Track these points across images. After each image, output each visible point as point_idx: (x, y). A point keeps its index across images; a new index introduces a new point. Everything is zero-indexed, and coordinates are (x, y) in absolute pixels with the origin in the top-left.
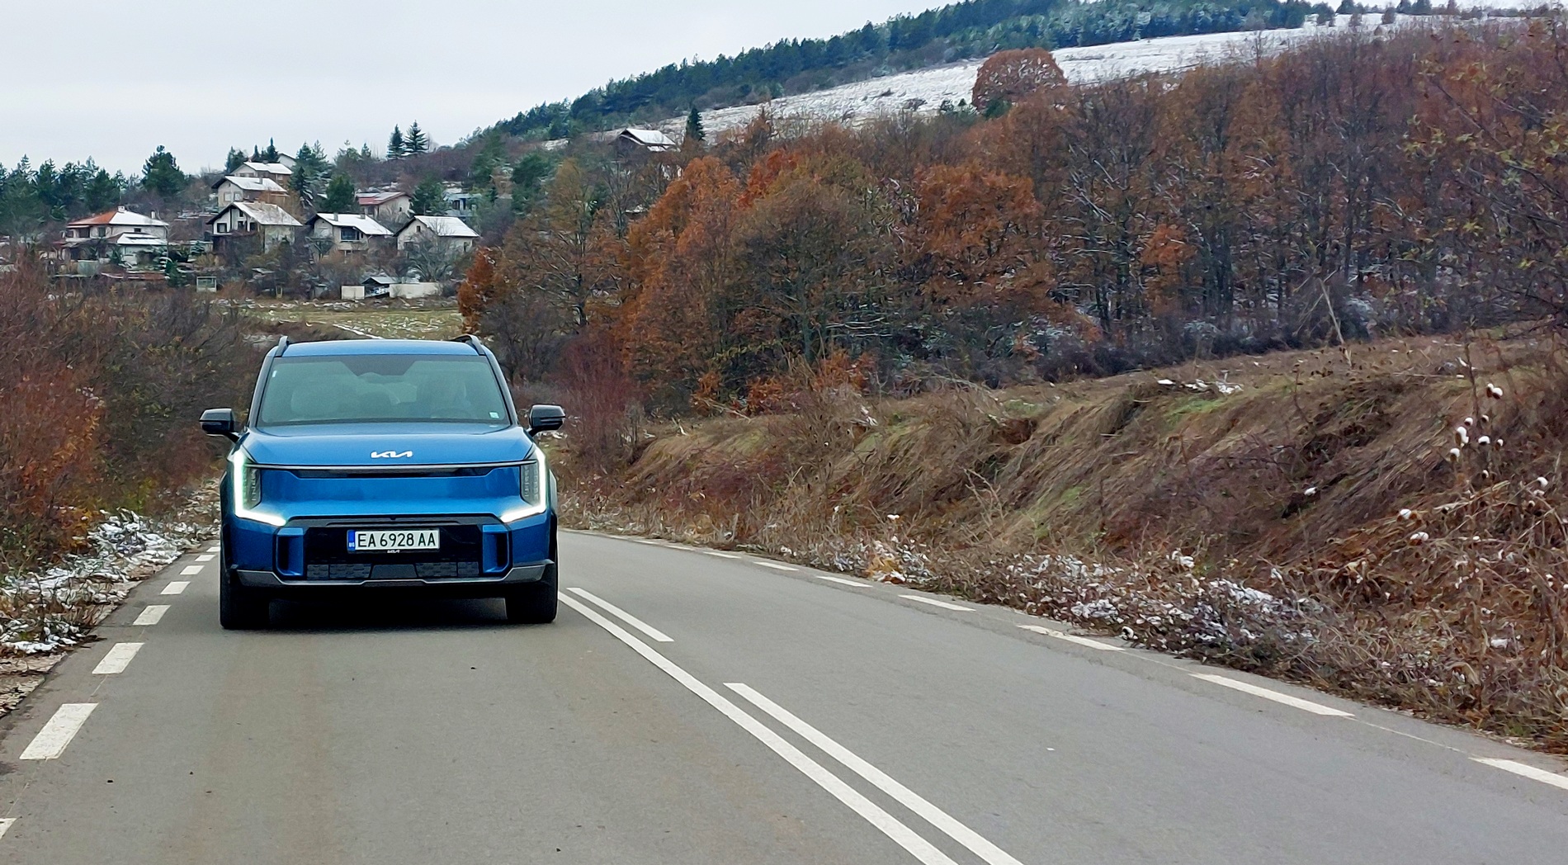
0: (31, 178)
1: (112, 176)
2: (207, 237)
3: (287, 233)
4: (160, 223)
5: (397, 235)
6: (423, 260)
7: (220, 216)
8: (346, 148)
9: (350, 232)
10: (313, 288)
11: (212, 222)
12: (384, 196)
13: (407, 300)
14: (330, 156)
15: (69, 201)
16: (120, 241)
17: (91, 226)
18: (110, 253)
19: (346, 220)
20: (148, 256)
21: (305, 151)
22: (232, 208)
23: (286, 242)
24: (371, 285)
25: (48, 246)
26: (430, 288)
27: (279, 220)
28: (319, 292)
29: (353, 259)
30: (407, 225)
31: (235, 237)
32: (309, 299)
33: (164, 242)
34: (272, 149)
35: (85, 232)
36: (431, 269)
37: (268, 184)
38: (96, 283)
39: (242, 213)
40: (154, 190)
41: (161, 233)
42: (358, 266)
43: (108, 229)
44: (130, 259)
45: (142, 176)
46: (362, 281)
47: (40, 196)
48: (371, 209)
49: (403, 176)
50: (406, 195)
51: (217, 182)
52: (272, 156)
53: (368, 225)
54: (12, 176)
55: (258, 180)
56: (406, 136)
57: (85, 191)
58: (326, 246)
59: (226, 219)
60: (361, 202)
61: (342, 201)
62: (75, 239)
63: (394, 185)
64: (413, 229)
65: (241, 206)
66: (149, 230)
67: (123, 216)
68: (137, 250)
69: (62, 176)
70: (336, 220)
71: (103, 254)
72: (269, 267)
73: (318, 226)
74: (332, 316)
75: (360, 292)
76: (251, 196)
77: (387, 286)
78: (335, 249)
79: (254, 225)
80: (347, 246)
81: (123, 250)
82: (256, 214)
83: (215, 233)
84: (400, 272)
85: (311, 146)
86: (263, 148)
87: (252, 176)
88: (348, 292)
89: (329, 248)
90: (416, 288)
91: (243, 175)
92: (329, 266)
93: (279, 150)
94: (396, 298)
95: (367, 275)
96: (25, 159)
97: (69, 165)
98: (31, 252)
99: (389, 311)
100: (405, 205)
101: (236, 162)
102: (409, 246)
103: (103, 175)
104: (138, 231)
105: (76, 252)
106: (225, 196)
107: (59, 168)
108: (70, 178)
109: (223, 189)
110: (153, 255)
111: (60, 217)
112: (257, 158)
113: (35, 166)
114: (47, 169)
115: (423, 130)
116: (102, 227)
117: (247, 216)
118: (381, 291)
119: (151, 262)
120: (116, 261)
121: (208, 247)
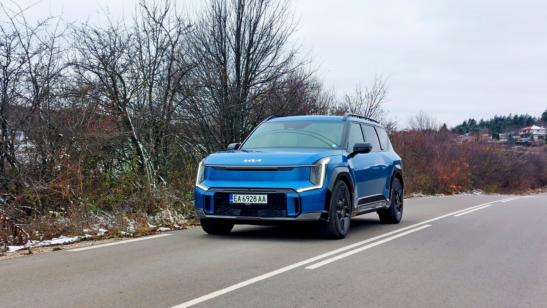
0: (512, 118)
1: (533, 117)
4: (544, 129)
15: (521, 124)
16: (533, 133)
17: (526, 130)
18: (531, 136)
20: (540, 137)
25: (514, 135)
33: (545, 133)
35: (525, 131)
38: (527, 144)
40: (543, 121)
41: (544, 131)
43: (530, 130)
44: (536, 138)
45: (541, 117)
47: (514, 123)
54: (508, 118)
57: (526, 121)
62: (522, 133)
66: (541, 131)
67: (534, 127)
68: (538, 135)
69: (520, 118)
71: (529, 136)
81: (534, 136)
96: (511, 114)
97: (522, 115)
98: (510, 136)
103: (530, 117)
104: (538, 131)
105: (522, 136)
107: (519, 116)
108: (522, 118)
110: (542, 137)
111: (519, 128)
113: (513, 116)
114: (516, 116)
116: (529, 130)
119: (541, 138)
120: (532, 138)
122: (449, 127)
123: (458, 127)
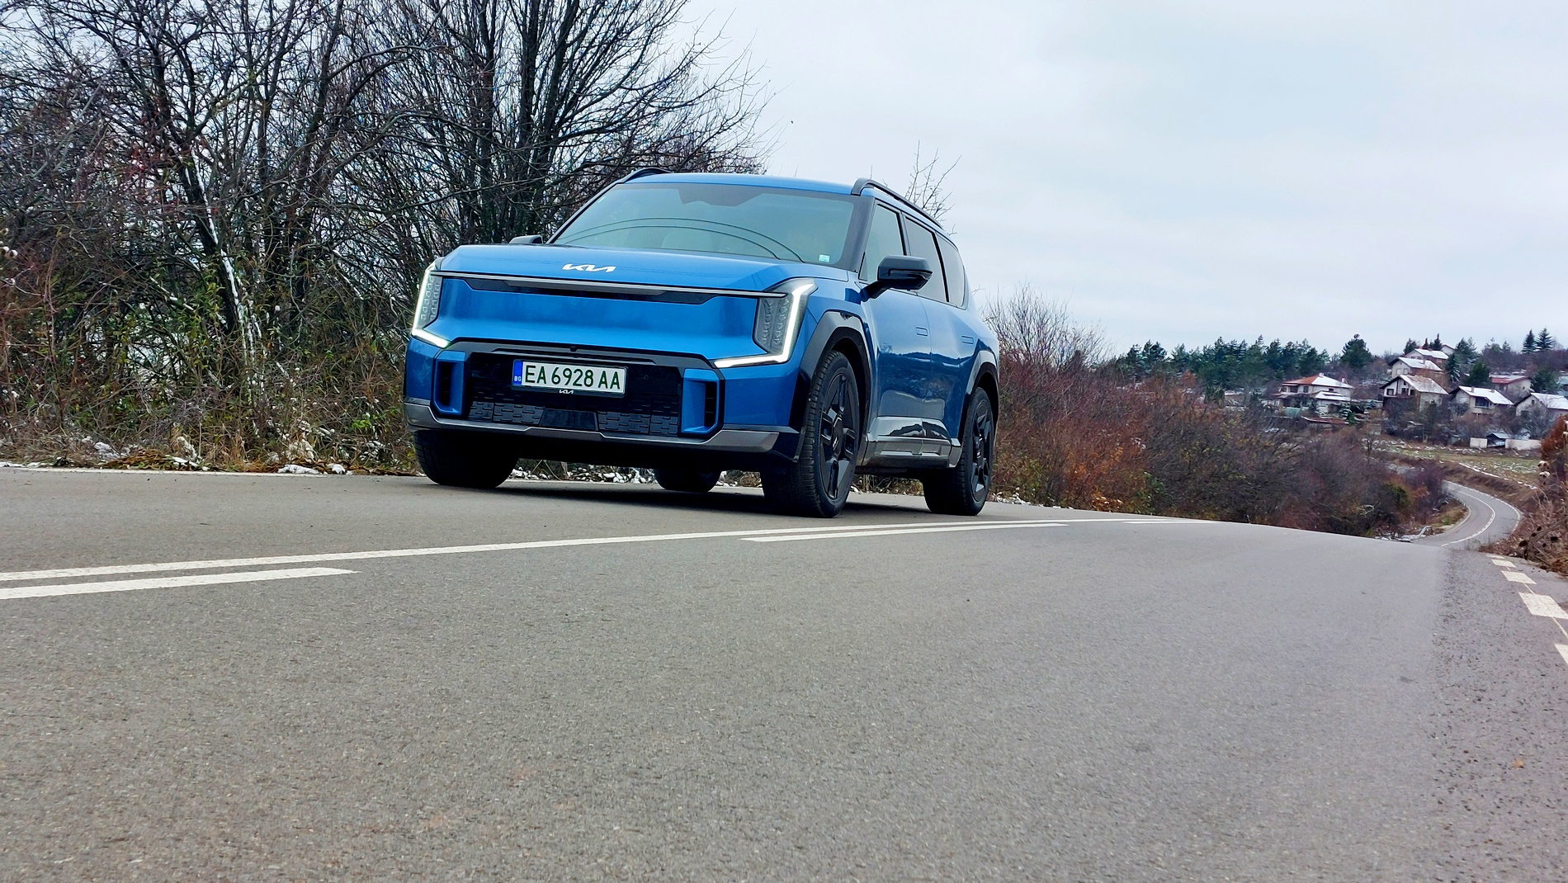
0: (1264, 351)
1: (1319, 353)
2: (1380, 398)
3: (1436, 399)
4: (1346, 386)
5: (1516, 405)
6: (1533, 424)
7: (1390, 383)
8: (1491, 344)
9: (1481, 401)
10: (1450, 437)
11: (1384, 387)
12: (1512, 378)
13: (1517, 451)
14: (1479, 348)
15: (1287, 367)
16: (1318, 396)
17: (1299, 385)
18: (1310, 403)
19: (1480, 392)
20: (1336, 407)
21: (1462, 345)
22: (1398, 379)
23: (1434, 404)
24: (1492, 439)
25: (1266, 397)
26: (1536, 444)
27: (1431, 389)
28: (1454, 440)
29: (1481, 420)
30: (1525, 399)
31: (1398, 398)
32: (1446, 445)
33: (1348, 399)
34: (1437, 341)
35: (1294, 388)
36: (1538, 430)
37: (1429, 364)
38: (1297, 424)
39: (1405, 383)
40: (1347, 364)
41: (1347, 393)
42: (1484, 425)
43: (1310, 388)
44: (1323, 409)
45: (1342, 354)
46: (1485, 435)
47: (1268, 364)
48: (1501, 387)
49: (1531, 366)
50: (1529, 378)
51: (1393, 361)
52: (1437, 346)
53: (1496, 397)
54: (1251, 349)
55: (1422, 361)
56: (1537, 338)
57: (1299, 361)
58: (1463, 409)
59: (1393, 386)
60: (1494, 381)
61: (1479, 378)
62: (1287, 393)
63: (1523, 371)
64: (1528, 402)
65: (1405, 378)
66: (1338, 390)
67: (1322, 380)
68: (1330, 403)
69: (1284, 351)
70: (1472, 391)
71: (1305, 404)
72: (1420, 421)
73: (1459, 395)
74: (1460, 457)
75: (1483, 443)
76: (1414, 371)
77: (1504, 440)
78: (1469, 412)
79: (1413, 392)
80: (1478, 411)
81: (1319, 403)
82: (1416, 384)
83: (1385, 395)
84: (1515, 431)
85: (1466, 340)
86: (1431, 340)
87: (1419, 358)
88: (1474, 442)
89: (1465, 411)
90: (1525, 443)
91: (1413, 358)
92: (1463, 423)
93: (1442, 342)
94: (1510, 449)
95: (1490, 431)
96: (1260, 338)
97: (1290, 344)
98: (1254, 398)
99: (1501, 457)
100: (1527, 385)
101: (1410, 348)
102: (1524, 414)
103: (1313, 351)
104: (1331, 390)
105: (1286, 402)
106: (1397, 371)
107: (1283, 345)
108: (1289, 352)
109: (1396, 366)
110: (1339, 407)
111: (1279, 377)
112: (1426, 347)
113: (1267, 343)
114: (1275, 345)
115: (1551, 334)
116: (1306, 387)
117: (1409, 385)
118: (1499, 443)
119: (1337, 412)
120: (1313, 409)
121: (1379, 405)
122: (1087, 361)
123: (1115, 364)
